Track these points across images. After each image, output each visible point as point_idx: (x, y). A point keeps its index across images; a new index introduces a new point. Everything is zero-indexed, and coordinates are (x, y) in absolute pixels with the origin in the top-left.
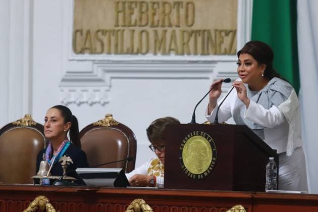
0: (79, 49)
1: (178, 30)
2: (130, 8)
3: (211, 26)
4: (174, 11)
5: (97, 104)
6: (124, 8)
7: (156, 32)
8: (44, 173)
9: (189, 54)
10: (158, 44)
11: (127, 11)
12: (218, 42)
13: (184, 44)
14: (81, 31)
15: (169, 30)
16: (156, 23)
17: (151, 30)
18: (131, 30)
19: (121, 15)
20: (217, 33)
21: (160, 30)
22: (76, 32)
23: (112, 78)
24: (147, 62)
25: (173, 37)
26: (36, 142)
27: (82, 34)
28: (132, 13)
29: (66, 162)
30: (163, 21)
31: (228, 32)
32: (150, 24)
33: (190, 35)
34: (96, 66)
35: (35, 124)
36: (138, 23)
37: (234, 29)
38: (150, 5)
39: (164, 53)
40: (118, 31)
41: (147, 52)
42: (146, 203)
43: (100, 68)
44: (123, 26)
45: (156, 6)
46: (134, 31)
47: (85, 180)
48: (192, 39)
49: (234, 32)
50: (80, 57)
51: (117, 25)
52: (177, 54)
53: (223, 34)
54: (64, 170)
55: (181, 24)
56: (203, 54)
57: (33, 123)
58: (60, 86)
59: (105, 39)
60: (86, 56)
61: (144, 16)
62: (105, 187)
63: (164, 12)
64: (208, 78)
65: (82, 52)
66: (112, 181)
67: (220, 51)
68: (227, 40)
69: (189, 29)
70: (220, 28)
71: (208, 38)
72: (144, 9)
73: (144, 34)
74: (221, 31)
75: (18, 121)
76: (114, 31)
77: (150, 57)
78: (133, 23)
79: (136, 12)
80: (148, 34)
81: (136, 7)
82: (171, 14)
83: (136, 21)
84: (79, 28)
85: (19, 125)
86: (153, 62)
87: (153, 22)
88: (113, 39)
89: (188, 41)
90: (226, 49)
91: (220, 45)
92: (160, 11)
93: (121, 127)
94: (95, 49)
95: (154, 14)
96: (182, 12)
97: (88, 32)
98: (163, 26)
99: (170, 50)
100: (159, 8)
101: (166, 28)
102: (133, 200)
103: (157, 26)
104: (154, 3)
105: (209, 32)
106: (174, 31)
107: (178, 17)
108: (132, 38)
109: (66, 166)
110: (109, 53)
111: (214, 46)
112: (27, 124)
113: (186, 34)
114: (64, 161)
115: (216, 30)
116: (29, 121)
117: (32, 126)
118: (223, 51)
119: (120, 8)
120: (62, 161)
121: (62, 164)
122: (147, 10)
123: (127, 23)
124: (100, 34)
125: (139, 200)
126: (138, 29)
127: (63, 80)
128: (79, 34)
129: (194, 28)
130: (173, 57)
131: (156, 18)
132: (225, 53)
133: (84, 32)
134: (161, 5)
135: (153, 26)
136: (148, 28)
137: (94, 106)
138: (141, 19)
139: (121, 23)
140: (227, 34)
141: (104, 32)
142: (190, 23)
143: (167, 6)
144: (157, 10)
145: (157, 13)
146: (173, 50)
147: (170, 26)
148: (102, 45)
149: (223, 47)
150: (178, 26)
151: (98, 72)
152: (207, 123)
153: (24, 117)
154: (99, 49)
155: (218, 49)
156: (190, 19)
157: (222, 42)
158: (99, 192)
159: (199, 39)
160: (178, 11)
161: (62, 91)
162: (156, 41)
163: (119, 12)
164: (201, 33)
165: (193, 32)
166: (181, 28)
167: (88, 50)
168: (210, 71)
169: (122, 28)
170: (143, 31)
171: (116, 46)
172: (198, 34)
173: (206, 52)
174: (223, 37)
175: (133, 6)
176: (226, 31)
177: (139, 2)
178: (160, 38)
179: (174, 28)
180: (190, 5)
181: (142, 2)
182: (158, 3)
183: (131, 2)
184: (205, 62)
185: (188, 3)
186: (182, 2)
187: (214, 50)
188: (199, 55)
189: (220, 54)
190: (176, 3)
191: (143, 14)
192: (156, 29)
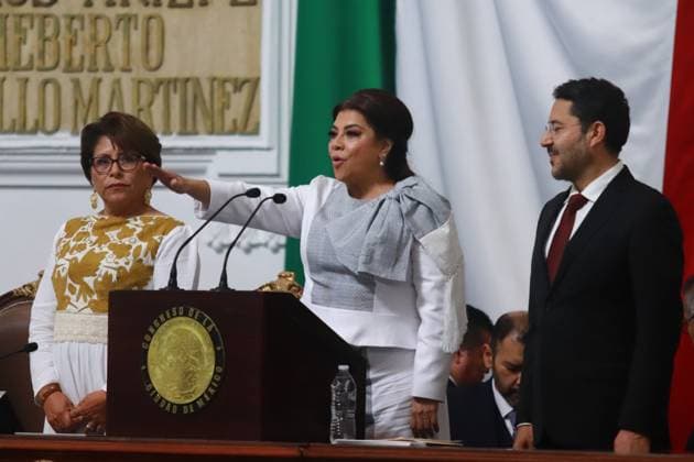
1: (126, 79)
2: (19, 29)
3: (201, 71)
4: (118, 35)
6: (4, 29)
7: (77, 83)
10: (82, 111)
11: (12, 35)
12: (217, 106)
13: (140, 110)
15: (108, 79)
16: (76, 62)
17: (64, 79)
18: (19, 79)
20: (216, 84)
21: (86, 79)
24: (57, 151)
25: (116, 92)
28: (22, 41)
30: (94, 58)
31: (239, 84)
32: (62, 64)
33: (155, 90)
36: (37, 63)
37: (254, 75)
38: (63, 23)
41: (57, 129)
44: (1, 70)
45: (76, 24)
46: (27, 80)
48: (159, 100)
49: (255, 83)
53: (229, 87)
55: (133, 66)
56: (183, 133)
61: (50, 47)
63: (94, 37)
67: (223, 127)
69: (153, 76)
70: (220, 74)
71: (195, 97)
72: (49, 32)
73: (50, 88)
74: (225, 81)
77: (63, 139)
78: (24, 62)
79: (32, 37)
80: (58, 90)
81: (32, 26)
82: (111, 41)
83: (32, 57)
86: (70, 151)
87: (70, 63)
89: (151, 104)
90: (235, 121)
91: (222, 113)
92: (85, 35)
95: (72, 43)
96: (137, 38)
98: (93, 70)
100: (82, 28)
101: (99, 74)
103: (81, 70)
104: (73, 18)
105: (197, 81)
106: (118, 81)
107: (128, 49)
108: (23, 97)
111: (209, 115)
113: (144, 88)
115: (214, 79)
118: (228, 125)
122: (57, 34)
123: (10, 63)
126: (35, 77)
129: (163, 73)
131: (77, 52)
132: (233, 132)
134: (87, 21)
135: (69, 68)
136: (58, 74)
138: (42, 54)
142: (153, 63)
143: (101, 23)
144: (79, 33)
145: (79, 41)
147: (109, 68)
149: (230, 115)
150: (127, 70)
155: (217, 118)
156: (154, 53)
157: (226, 106)
159: (176, 100)
160: (127, 37)
162: (76, 103)
164: (179, 85)
165: (160, 82)
166: (133, 75)
168: (201, 172)
169: (1, 75)
170: (46, 82)
172: (172, 87)
173: (189, 128)
174: (229, 94)
175: (26, 23)
176: (236, 80)
177: (38, 15)
178: (86, 96)
179: (117, 73)
180: (154, 23)
181: (45, 16)
182: (82, 18)
183: (21, 16)
184: (189, 151)
185: (150, 18)
186: (136, 16)
187: (209, 123)
188: (174, 135)
189: (222, 132)
190: (120, 18)
191: (47, 43)
192: (76, 75)
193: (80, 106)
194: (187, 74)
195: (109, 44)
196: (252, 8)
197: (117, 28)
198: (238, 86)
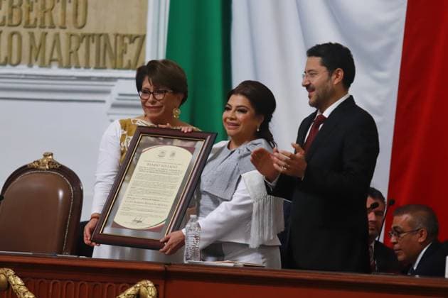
1: (63, 33)
3: (110, 30)
4: (59, 6)
7: (32, 35)
9: (78, 67)
10: (34, 52)
12: (119, 51)
13: (71, 53)
15: (51, 33)
16: (32, 22)
17: (24, 32)
20: (118, 38)
21: (38, 32)
24: (19, 77)
25: (56, 41)
30: (43, 20)
31: (133, 38)
32: (23, 23)
33: (80, 41)
36: (7, 22)
37: (142, 33)
39: (42, 65)
41: (18, 63)
42: (16, 275)
46: (1, 32)
48: (83, 46)
49: (143, 38)
52: (61, 66)
53: (127, 40)
55: (67, 25)
56: (97, 68)
61: (16, 12)
63: (43, 6)
64: (103, 102)
67: (122, 65)
68: (132, 49)
69: (79, 32)
70: (122, 32)
71: (105, 46)
72: (16, 2)
73: (15, 38)
74: (124, 36)
77: (23, 69)
79: (5, 5)
80: (20, 38)
82: (54, 9)
83: (4, 18)
86: (27, 77)
87: (28, 21)
89: (77, 49)
90: (129, 61)
91: (122, 56)
92: (37, 5)
95: (30, 10)
96: (70, 8)
98: (42, 27)
99: (51, 60)
100: (37, 1)
101: (46, 30)
103: (34, 27)
105: (107, 36)
106: (57, 35)
107: (64, 15)
111: (114, 58)
113: (74, 39)
115: (117, 35)
118: (125, 64)
122: (20, 3)
125: (6, 269)
126: (6, 30)
129: (86, 30)
130: (55, 70)
131: (33, 15)
132: (129, 68)
135: (27, 26)
136: (21, 29)
138: (11, 16)
140: (132, 41)
142: (80, 24)
144: (35, 4)
145: (34, 9)
146: (56, 60)
147: (53, 26)
149: (126, 58)
150: (63, 27)
155: (118, 59)
156: (80, 18)
157: (124, 52)
159: (93, 47)
160: (64, 7)
162: (31, 48)
164: (95, 38)
165: (84, 36)
166: (66, 31)
168: (107, 92)
170: (13, 34)
172: (91, 39)
173: (101, 65)
174: (125, 45)
176: (131, 35)
178: (37, 43)
179: (57, 30)
184: (100, 79)
187: (114, 62)
188: (92, 69)
189: (121, 68)
191: (14, 10)
192: (31, 30)
193: (34, 49)
194: (100, 32)
195: (53, 11)
197: (58, 2)
198: (132, 39)
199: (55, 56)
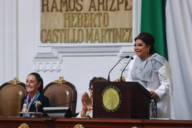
0: (44, 40)
1: (99, 29)
2: (73, 17)
3: (118, 26)
4: (97, 18)
5: (55, 71)
6: (69, 17)
7: (87, 30)
8: (25, 110)
9: (106, 42)
10: (88, 37)
11: (71, 18)
12: (122, 35)
13: (103, 37)
14: (45, 30)
15: (95, 29)
16: (87, 25)
17: (84, 29)
18: (73, 29)
19: (67, 21)
20: (121, 30)
21: (89, 29)
22: (42, 31)
23: (63, 56)
24: (82, 47)
25: (97, 32)
26: (21, 93)
27: (45, 32)
28: (73, 20)
29: (38, 104)
30: (91, 24)
32: (83, 25)
33: (106, 32)
34: (54, 49)
35: (20, 83)
36: (77, 25)
37: (131, 27)
38: (83, 15)
39: (92, 42)
40: (66, 30)
41: (82, 41)
42: (83, 126)
43: (56, 51)
44: (68, 27)
45: (87, 15)
47: (48, 114)
48: (107, 34)
49: (131, 29)
50: (45, 45)
51: (65, 27)
52: (99, 42)
53: (125, 30)
54: (37, 109)
55: (101, 26)
56: (114, 42)
57: (19, 82)
58: (34, 61)
59: (59, 34)
60: (48, 44)
61: (80, 21)
62: (60, 118)
63: (91, 19)
64: (117, 55)
65: (46, 42)
66: (63, 114)
68: (127, 34)
69: (106, 28)
70: (123, 27)
71: (116, 33)
72: (80, 17)
73: (80, 31)
74: (123, 29)
75: (10, 81)
76: (63, 30)
77: (84, 44)
78: (74, 25)
79: (76, 19)
80: (82, 32)
81: (76, 16)
82: (96, 19)
83: (76, 23)
84: (44, 28)
85: (11, 84)
86: (86, 47)
87: (85, 25)
88: (63, 34)
89: (105, 35)
90: (126, 39)
91: (123, 37)
92: (89, 18)
93: (68, 84)
94: (53, 40)
95: (86, 20)
96: (102, 19)
97: (49, 30)
98: (91, 27)
99: (95, 40)
100: (88, 16)
101: (93, 28)
102: (76, 125)
103: (88, 27)
104: (86, 14)
105: (117, 29)
106: (97, 29)
107: (100, 21)
108: (74, 34)
109: (38, 106)
110: (61, 42)
111: (120, 38)
112: (16, 83)
113: (104, 31)
114: (37, 104)
116: (16, 82)
117: (19, 84)
118: (125, 40)
119: (67, 17)
120: (35, 104)
121: (36, 105)
122: (82, 18)
123: (71, 26)
124: (56, 32)
125: (79, 125)
126: (77, 29)
127: (36, 58)
128: (44, 32)
129: (109, 27)
130: (97, 44)
131: (87, 22)
132: (126, 41)
133: (47, 31)
134: (89, 15)
135: (85, 26)
136: (82, 28)
137: (53, 72)
138: (78, 23)
139: (67, 25)
141: (58, 31)
142: (106, 25)
143: (93, 15)
144: (88, 18)
145: (88, 19)
146: (97, 40)
147: (95, 26)
148: (57, 38)
149: (125, 38)
150: (99, 27)
151: (55, 53)
152: (116, 81)
153: (14, 79)
154: (55, 40)
155: (122, 39)
156: (106, 22)
157: (124, 35)
158: (56, 121)
159: (112, 34)
160: (99, 18)
161: (35, 64)
162: (87, 35)
163: (66, 19)
164: (112, 30)
165: (108, 30)
166: (101, 28)
167: (49, 41)
168: (118, 52)
169: (68, 28)
170: (79, 30)
171: (65, 38)
172: (111, 31)
173: (115, 41)
174: (125, 32)
175: (74, 15)
176: (126, 29)
177: (77, 13)
178: (89, 33)
179: (97, 28)
180: (106, 15)
181: (79, 14)
182: (88, 14)
183: (73, 14)
184: (115, 46)
185: (105, 13)
186: (101, 13)
188: (111, 43)
189: (123, 42)
190: (98, 14)
191: (80, 20)
192: (87, 28)
193: (88, 36)
194: (114, 28)
195: (95, 21)
196: (130, 11)
197: (97, 16)
198: (127, 30)
199: (97, 38)
